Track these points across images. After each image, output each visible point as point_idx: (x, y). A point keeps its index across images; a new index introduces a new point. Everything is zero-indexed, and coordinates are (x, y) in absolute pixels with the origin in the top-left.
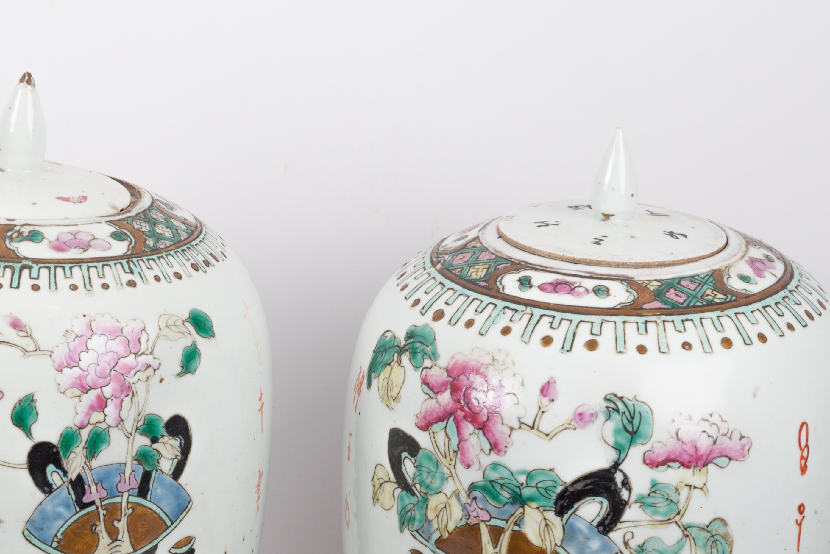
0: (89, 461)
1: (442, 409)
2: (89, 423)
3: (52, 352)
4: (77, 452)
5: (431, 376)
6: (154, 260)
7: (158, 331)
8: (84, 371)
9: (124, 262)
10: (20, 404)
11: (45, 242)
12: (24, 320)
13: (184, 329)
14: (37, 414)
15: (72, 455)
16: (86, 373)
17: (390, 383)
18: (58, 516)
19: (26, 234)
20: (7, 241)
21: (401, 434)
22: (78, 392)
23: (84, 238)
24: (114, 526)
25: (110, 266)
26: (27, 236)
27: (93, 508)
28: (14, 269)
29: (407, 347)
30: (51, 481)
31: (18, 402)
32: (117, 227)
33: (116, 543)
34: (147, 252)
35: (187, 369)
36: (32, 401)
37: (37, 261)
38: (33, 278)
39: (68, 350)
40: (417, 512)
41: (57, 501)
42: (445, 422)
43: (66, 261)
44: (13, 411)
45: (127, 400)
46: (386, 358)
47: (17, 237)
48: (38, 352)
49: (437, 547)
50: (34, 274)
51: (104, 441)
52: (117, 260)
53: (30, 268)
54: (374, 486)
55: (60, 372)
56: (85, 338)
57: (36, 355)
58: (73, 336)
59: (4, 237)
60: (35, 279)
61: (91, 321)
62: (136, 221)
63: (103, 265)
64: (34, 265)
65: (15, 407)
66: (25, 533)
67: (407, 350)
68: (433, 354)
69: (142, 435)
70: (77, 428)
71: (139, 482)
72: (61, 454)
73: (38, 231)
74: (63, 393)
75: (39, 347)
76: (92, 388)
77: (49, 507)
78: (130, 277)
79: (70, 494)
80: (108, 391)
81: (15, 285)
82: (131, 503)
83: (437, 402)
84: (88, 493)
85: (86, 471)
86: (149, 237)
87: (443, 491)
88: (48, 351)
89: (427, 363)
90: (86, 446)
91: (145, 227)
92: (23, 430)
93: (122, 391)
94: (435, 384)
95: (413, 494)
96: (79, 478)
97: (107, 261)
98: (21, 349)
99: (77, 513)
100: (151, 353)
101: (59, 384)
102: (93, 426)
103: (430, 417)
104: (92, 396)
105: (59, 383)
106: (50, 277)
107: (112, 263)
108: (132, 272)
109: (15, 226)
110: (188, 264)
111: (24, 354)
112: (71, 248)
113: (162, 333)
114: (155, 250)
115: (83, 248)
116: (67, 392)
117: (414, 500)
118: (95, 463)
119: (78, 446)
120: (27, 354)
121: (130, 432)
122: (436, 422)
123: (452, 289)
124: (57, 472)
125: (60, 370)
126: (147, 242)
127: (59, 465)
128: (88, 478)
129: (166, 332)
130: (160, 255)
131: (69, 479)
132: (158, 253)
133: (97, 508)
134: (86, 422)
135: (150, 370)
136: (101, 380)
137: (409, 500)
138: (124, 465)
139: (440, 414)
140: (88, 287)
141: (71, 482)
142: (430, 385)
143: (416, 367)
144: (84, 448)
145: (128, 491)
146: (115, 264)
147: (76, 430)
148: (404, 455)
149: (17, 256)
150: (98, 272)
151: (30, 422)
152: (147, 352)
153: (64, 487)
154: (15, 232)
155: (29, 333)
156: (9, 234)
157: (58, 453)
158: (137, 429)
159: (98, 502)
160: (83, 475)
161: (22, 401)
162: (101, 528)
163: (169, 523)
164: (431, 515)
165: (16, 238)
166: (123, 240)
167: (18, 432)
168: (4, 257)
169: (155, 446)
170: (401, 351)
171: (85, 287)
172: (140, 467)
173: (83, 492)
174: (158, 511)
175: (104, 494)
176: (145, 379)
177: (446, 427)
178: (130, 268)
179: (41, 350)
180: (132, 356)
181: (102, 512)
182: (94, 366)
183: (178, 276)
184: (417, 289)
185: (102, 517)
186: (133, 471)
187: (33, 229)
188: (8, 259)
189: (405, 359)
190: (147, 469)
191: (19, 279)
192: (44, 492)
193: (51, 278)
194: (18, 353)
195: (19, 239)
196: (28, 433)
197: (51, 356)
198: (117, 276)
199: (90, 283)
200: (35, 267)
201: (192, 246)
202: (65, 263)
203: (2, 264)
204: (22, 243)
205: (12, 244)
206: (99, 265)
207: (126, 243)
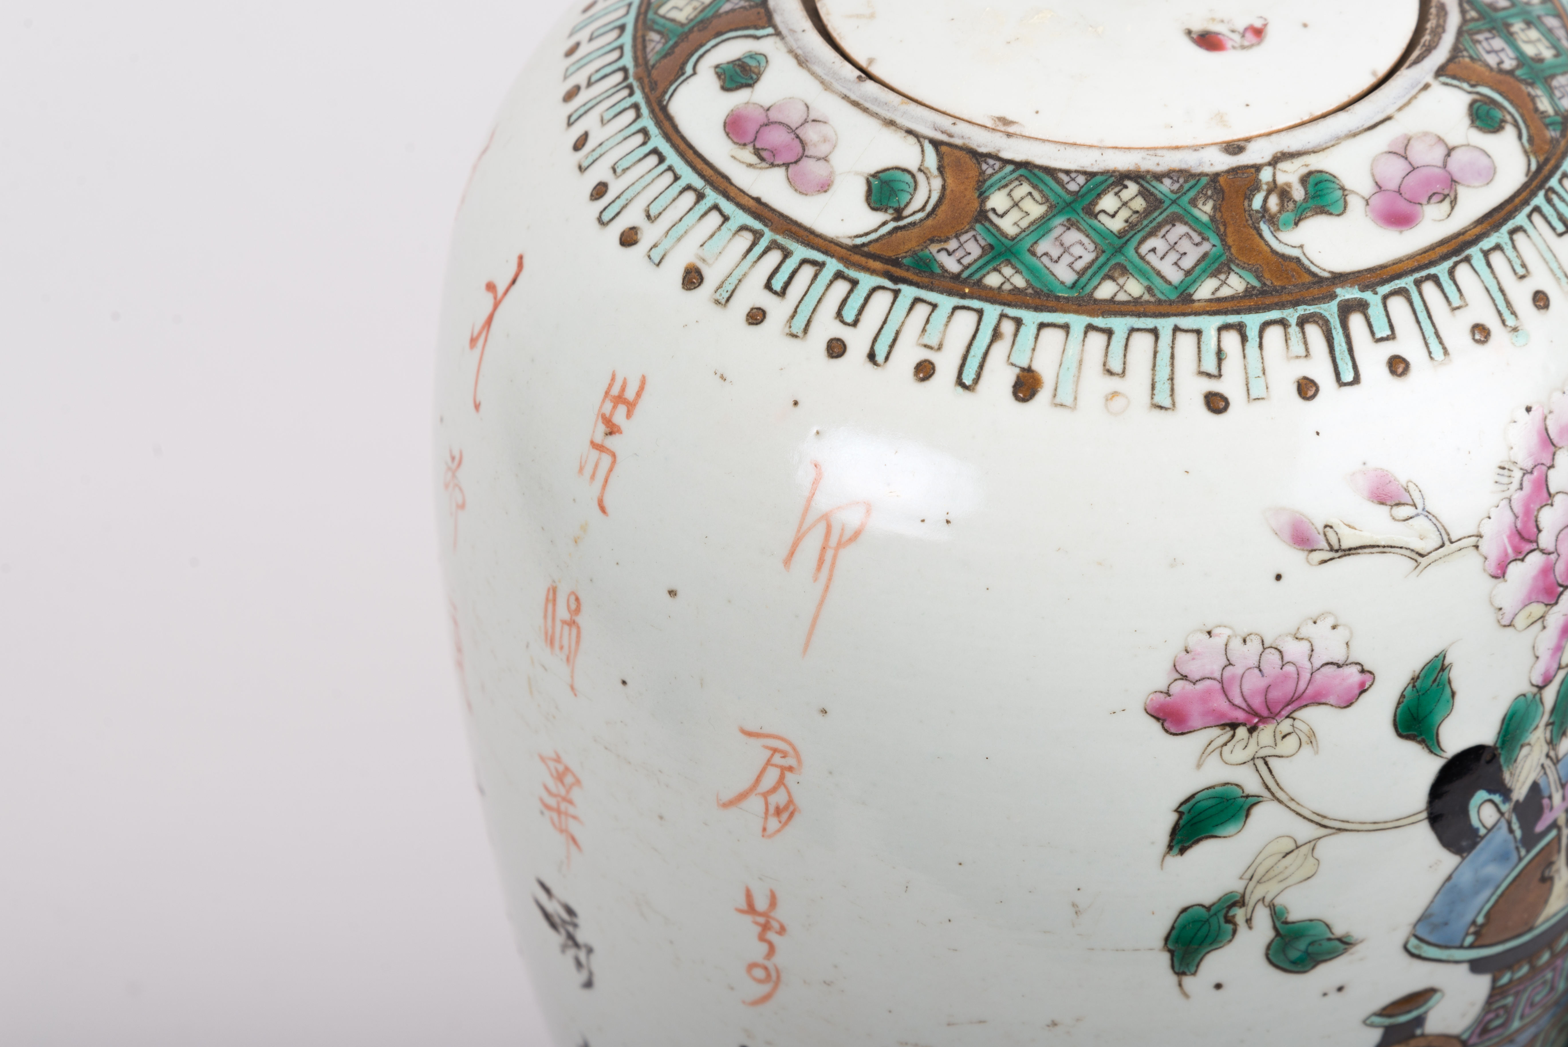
0: (1554, 749)
2: (1560, 668)
3: (1480, 536)
4: (1533, 741)
8: (1549, 554)
10: (1414, 686)
11: (1355, 204)
12: (1403, 473)
14: (1453, 694)
15: (1525, 750)
16: (1553, 557)
18: (1483, 884)
19: (1298, 193)
20: (1264, 228)
22: (1537, 609)
23: (1427, 156)
25: (1520, 227)
26: (1305, 200)
27: (1552, 833)
28: (1326, 322)
30: (1476, 824)
31: (1408, 685)
32: (1465, 86)
34: (1558, 141)
36: (1443, 668)
37: (1368, 280)
38: (1382, 339)
39: (1512, 518)
41: (1484, 857)
43: (1433, 256)
44: (1397, 708)
47: (1282, 208)
48: (1449, 547)
50: (1380, 324)
52: (1526, 202)
53: (1362, 306)
55: (1502, 579)
56: (1542, 470)
57: (1445, 556)
58: (1517, 474)
59: (1250, 216)
60: (1387, 339)
61: (1545, 418)
62: (1479, 42)
63: (1508, 234)
64: (1368, 296)
65: (1402, 696)
66: (1410, 946)
70: (1535, 690)
72: (1502, 759)
73: (1321, 172)
74: (1509, 626)
75: (1448, 535)
77: (1465, 877)
79: (1511, 831)
81: (1348, 376)
84: (1546, 811)
85: (1548, 771)
86: (1532, 84)
88: (1470, 536)
90: (1551, 721)
91: (1505, 52)
92: (1421, 741)
96: (1534, 790)
97: (1510, 216)
98: (1408, 553)
99: (1520, 859)
101: (1500, 609)
105: (1500, 607)
106: (1418, 322)
107: (1520, 219)
109: (1258, 168)
111: (1414, 564)
112: (1421, 204)
115: (1446, 196)
116: (1516, 622)
118: (1565, 746)
119: (1537, 727)
120: (1424, 561)
124: (1491, 801)
125: (1500, 573)
126: (1540, 105)
127: (1496, 784)
128: (1550, 781)
131: (1512, 804)
133: (1560, 830)
134: (1555, 666)
140: (1511, 321)
141: (1517, 807)
144: (1547, 725)
146: (1528, 216)
147: (1535, 695)
149: (1314, 275)
150: (1510, 261)
151: (1436, 718)
153: (1502, 822)
154: (1269, 192)
155: (1420, 506)
156: (1257, 203)
157: (1495, 759)
159: (1562, 819)
160: (1542, 781)
161: (1418, 677)
162: (1560, 863)
165: (1280, 212)
166: (1500, 125)
167: (1412, 750)
168: (1283, 288)
171: (1503, 322)
173: (1538, 815)
178: (1561, 217)
179: (1453, 540)
181: (1565, 835)
187: (1305, 171)
188: (1296, 293)
191: (1351, 350)
192: (1459, 851)
193: (1423, 325)
194: (1399, 564)
195: (1289, 215)
196: (1432, 743)
197: (1477, 547)
198: (1548, 256)
199: (1508, 304)
200: (1373, 299)
202: (1432, 263)
203: (1292, 315)
204: (1303, 225)
205: (1282, 236)
206: (1501, 236)
207: (1509, 132)
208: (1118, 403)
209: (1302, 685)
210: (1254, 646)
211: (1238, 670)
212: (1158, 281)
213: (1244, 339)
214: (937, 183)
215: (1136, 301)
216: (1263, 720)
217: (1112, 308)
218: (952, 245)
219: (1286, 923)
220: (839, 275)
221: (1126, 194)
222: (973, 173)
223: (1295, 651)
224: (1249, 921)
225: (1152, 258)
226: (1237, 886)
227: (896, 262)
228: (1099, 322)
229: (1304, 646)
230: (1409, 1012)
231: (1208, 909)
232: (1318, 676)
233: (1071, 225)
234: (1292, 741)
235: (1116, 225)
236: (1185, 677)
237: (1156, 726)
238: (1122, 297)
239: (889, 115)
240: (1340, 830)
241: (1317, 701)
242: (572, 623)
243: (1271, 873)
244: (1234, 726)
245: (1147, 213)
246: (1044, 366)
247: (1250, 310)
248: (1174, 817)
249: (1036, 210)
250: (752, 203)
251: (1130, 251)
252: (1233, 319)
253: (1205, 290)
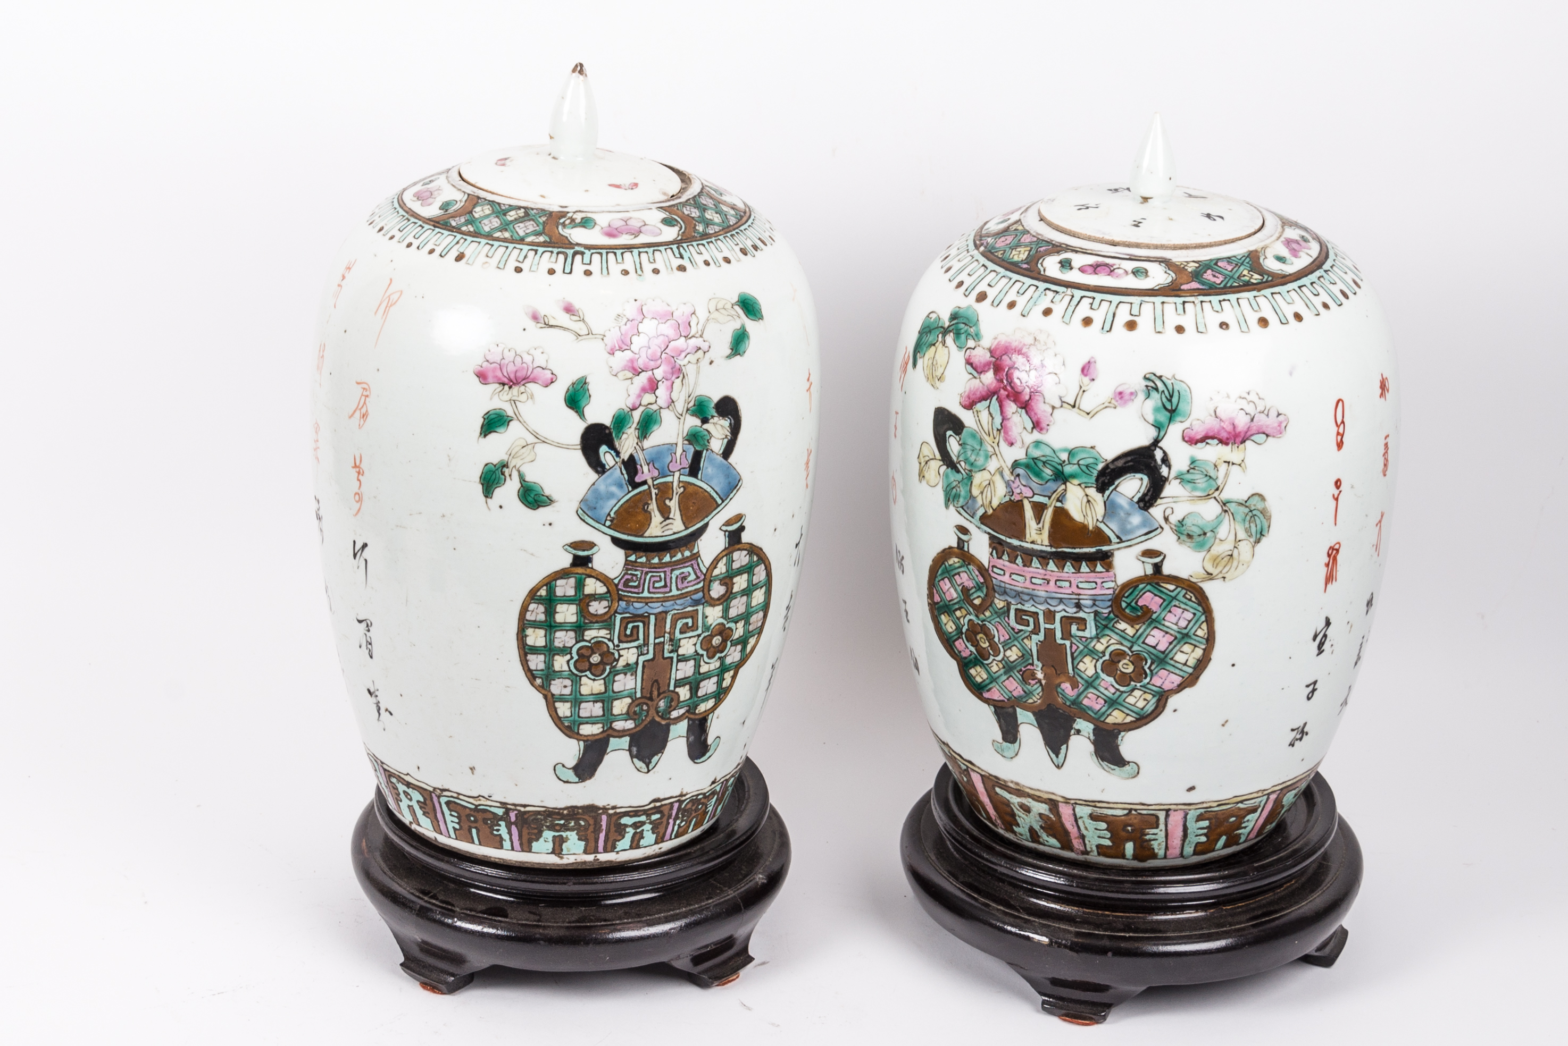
0: (641, 442)
1: (986, 389)
2: (640, 405)
3: (605, 336)
4: (629, 433)
5: (975, 356)
6: (703, 245)
7: (708, 314)
8: (635, 354)
9: (674, 247)
10: (573, 387)
11: (597, 228)
12: (577, 305)
13: (733, 313)
14: (590, 396)
15: (624, 436)
16: (637, 356)
17: (935, 363)
18: (611, 495)
19: (578, 221)
20: (560, 227)
21: (946, 413)
22: (630, 375)
23: (635, 224)
24: (665, 504)
25: (660, 251)
26: (579, 223)
27: (645, 487)
28: (567, 255)
29: (951, 328)
30: (604, 462)
31: (571, 385)
32: (667, 213)
33: (668, 521)
34: (696, 237)
35: (736, 351)
36: (585, 383)
37: (589, 247)
38: (585, 264)
39: (620, 334)
40: (961, 489)
41: (609, 481)
42: (989, 401)
43: (617, 247)
44: (566, 394)
45: (678, 382)
46: (931, 338)
47: (570, 223)
48: (590, 336)
49: (982, 523)
50: (587, 260)
51: (655, 422)
52: (668, 245)
53: (582, 254)
54: (920, 463)
55: (612, 355)
56: (636, 322)
57: (589, 338)
58: (625, 320)
59: (558, 224)
60: (587, 264)
61: (642, 305)
62: (686, 208)
63: (654, 251)
64: (586, 251)
65: (568, 389)
66: (580, 514)
67: (951, 331)
68: (976, 335)
69: (693, 415)
70: (629, 410)
71: (690, 461)
72: (614, 435)
73: (590, 217)
74: (616, 376)
75: (591, 331)
76: (643, 371)
77: (602, 487)
78: (680, 262)
79: (622, 474)
80: (659, 374)
81: (568, 270)
82: (682, 482)
83: (981, 381)
84: (640, 472)
85: (638, 452)
86: (699, 223)
87: (987, 469)
88: (600, 335)
89: (971, 343)
90: (638, 427)
91: (695, 213)
92: (577, 412)
93: (673, 374)
94: (978, 364)
95: (958, 471)
96: (632, 457)
97: (658, 246)
98: (574, 333)
99: (629, 492)
100: (701, 336)
101: (611, 367)
102: (644, 408)
103: (974, 396)
104: (644, 377)
106: (601, 263)
107: (662, 248)
108: (682, 257)
109: (568, 212)
110: (737, 249)
111: (577, 338)
112: (623, 234)
113: (712, 316)
114: (705, 236)
115: (634, 234)
116: (619, 375)
117: (959, 477)
118: (647, 444)
119: (630, 427)
120: (580, 338)
121: (681, 413)
122: (980, 401)
123: (994, 271)
124: (609, 452)
125: (612, 353)
126: (697, 228)
127: (612, 446)
128: (640, 457)
129: (716, 315)
130: (709, 240)
131: (621, 459)
132: (708, 238)
133: (649, 487)
134: (638, 403)
135: (700, 352)
136: (652, 363)
137: (954, 477)
138: (675, 446)
139: (984, 393)
140: (640, 273)
141: (623, 462)
142: (974, 365)
143: (960, 348)
144: (636, 429)
145: (679, 470)
146: (666, 249)
147: (628, 412)
148: (949, 433)
149: (570, 242)
150: (649, 257)
151: (582, 403)
152: (697, 335)
153: (617, 467)
154: (568, 219)
155: (582, 317)
156: (562, 221)
157: (610, 434)
158: (688, 410)
159: (650, 482)
160: (635, 455)
161: (575, 383)
162: (653, 507)
163: (719, 501)
164: (975, 492)
165: (568, 224)
166: (673, 226)
167: (571, 414)
168: (558, 243)
169: (705, 426)
170: (945, 332)
171: (636, 272)
172: (691, 447)
173: (636, 473)
174: (709, 489)
175: (656, 473)
176: (696, 361)
177: (989, 406)
178: (680, 254)
179: (593, 333)
180: (683, 339)
181: (654, 491)
182: (646, 349)
183: (727, 260)
184: (960, 271)
185: (654, 496)
186: (684, 451)
187: (585, 216)
188: (561, 245)
189: (949, 339)
190: (698, 448)
191: (572, 264)
192: (597, 472)
193: (603, 264)
194: (570, 337)
195: (571, 226)
196: (581, 415)
197: (603, 339)
198: (667, 261)
199: (641, 268)
200: (588, 253)
201: (741, 231)
202: (616, 249)
203: (556, 250)
204: (574, 229)
205: (565, 230)
206: (650, 250)
207: (676, 229)
208: (487, 265)
209: (529, 373)
210: (513, 353)
211: (505, 362)
212: (516, 234)
213: (536, 253)
214: (462, 204)
215: (505, 238)
216: (514, 384)
217: (497, 239)
218: (458, 218)
219: (524, 481)
220: (420, 226)
221: (519, 212)
222: (475, 202)
223: (528, 359)
224: (510, 475)
225: (517, 229)
226: (505, 458)
227: (438, 222)
228: (491, 242)
229: (530, 358)
230: (584, 550)
231: (495, 466)
232: (535, 371)
233: (497, 217)
234: (524, 395)
235: (510, 219)
236: (488, 361)
237: (477, 379)
238: (502, 237)
239: (459, 188)
240: (544, 442)
241: (534, 381)
242: (323, 356)
243: (518, 455)
244: (504, 384)
245: (523, 217)
246: (467, 253)
247: (542, 246)
248: (482, 420)
249: (488, 212)
250: (407, 209)
251: (511, 226)
252: (535, 248)
253: (529, 239)
